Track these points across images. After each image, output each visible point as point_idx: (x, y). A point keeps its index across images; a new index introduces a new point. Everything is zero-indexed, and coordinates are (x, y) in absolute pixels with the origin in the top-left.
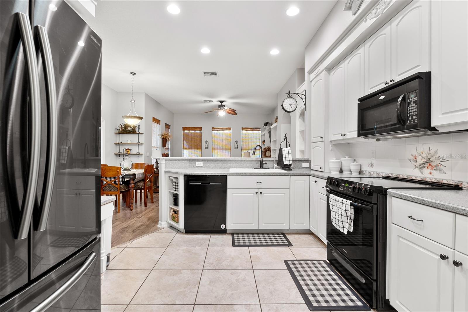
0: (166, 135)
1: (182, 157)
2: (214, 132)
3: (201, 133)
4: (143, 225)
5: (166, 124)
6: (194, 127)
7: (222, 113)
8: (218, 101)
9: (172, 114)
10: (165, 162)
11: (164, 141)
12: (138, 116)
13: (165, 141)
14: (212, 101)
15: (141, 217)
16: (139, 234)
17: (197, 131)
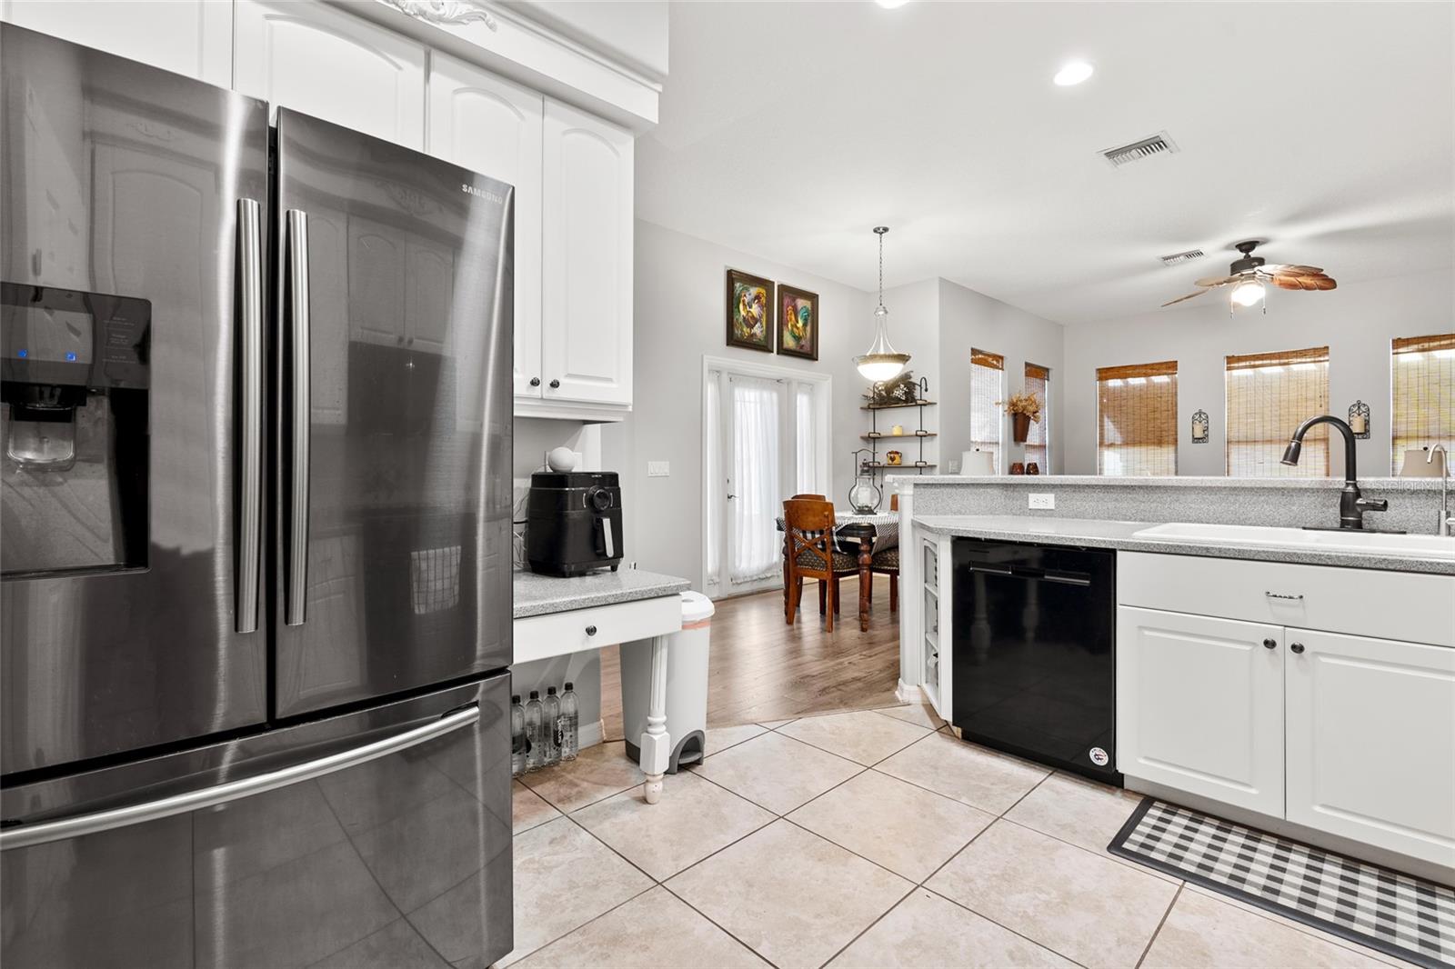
0: (1024, 403)
1: (1096, 474)
2: (1235, 373)
3: (1175, 384)
4: (859, 680)
5: (1027, 365)
6: (1146, 365)
7: (1247, 294)
8: (1228, 248)
9: (1056, 328)
10: (912, 492)
11: (1020, 421)
12: (896, 353)
13: (1020, 419)
14: (1200, 254)
15: (876, 655)
16: (830, 703)
17: (1158, 379)
